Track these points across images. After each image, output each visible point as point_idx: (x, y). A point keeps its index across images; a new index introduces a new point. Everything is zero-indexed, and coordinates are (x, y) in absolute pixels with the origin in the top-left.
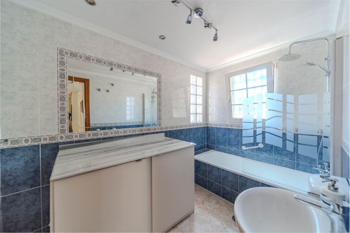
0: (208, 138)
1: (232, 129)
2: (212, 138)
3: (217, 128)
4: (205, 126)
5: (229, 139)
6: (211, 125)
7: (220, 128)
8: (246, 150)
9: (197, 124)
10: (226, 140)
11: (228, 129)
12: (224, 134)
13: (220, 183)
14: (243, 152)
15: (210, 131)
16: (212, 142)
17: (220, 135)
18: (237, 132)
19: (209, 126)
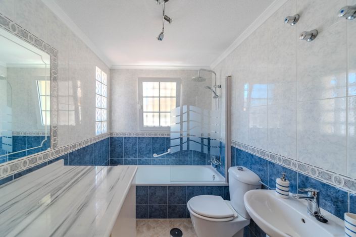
0: (112, 151)
1: (143, 138)
2: (118, 150)
3: (125, 138)
4: (109, 136)
5: (140, 148)
6: (117, 134)
7: (129, 138)
8: (157, 158)
9: (102, 135)
10: (136, 150)
11: (139, 138)
12: (134, 144)
13: (146, 203)
14: (154, 160)
15: (116, 142)
16: (119, 155)
17: (129, 145)
18: (148, 141)
19: (114, 136)
